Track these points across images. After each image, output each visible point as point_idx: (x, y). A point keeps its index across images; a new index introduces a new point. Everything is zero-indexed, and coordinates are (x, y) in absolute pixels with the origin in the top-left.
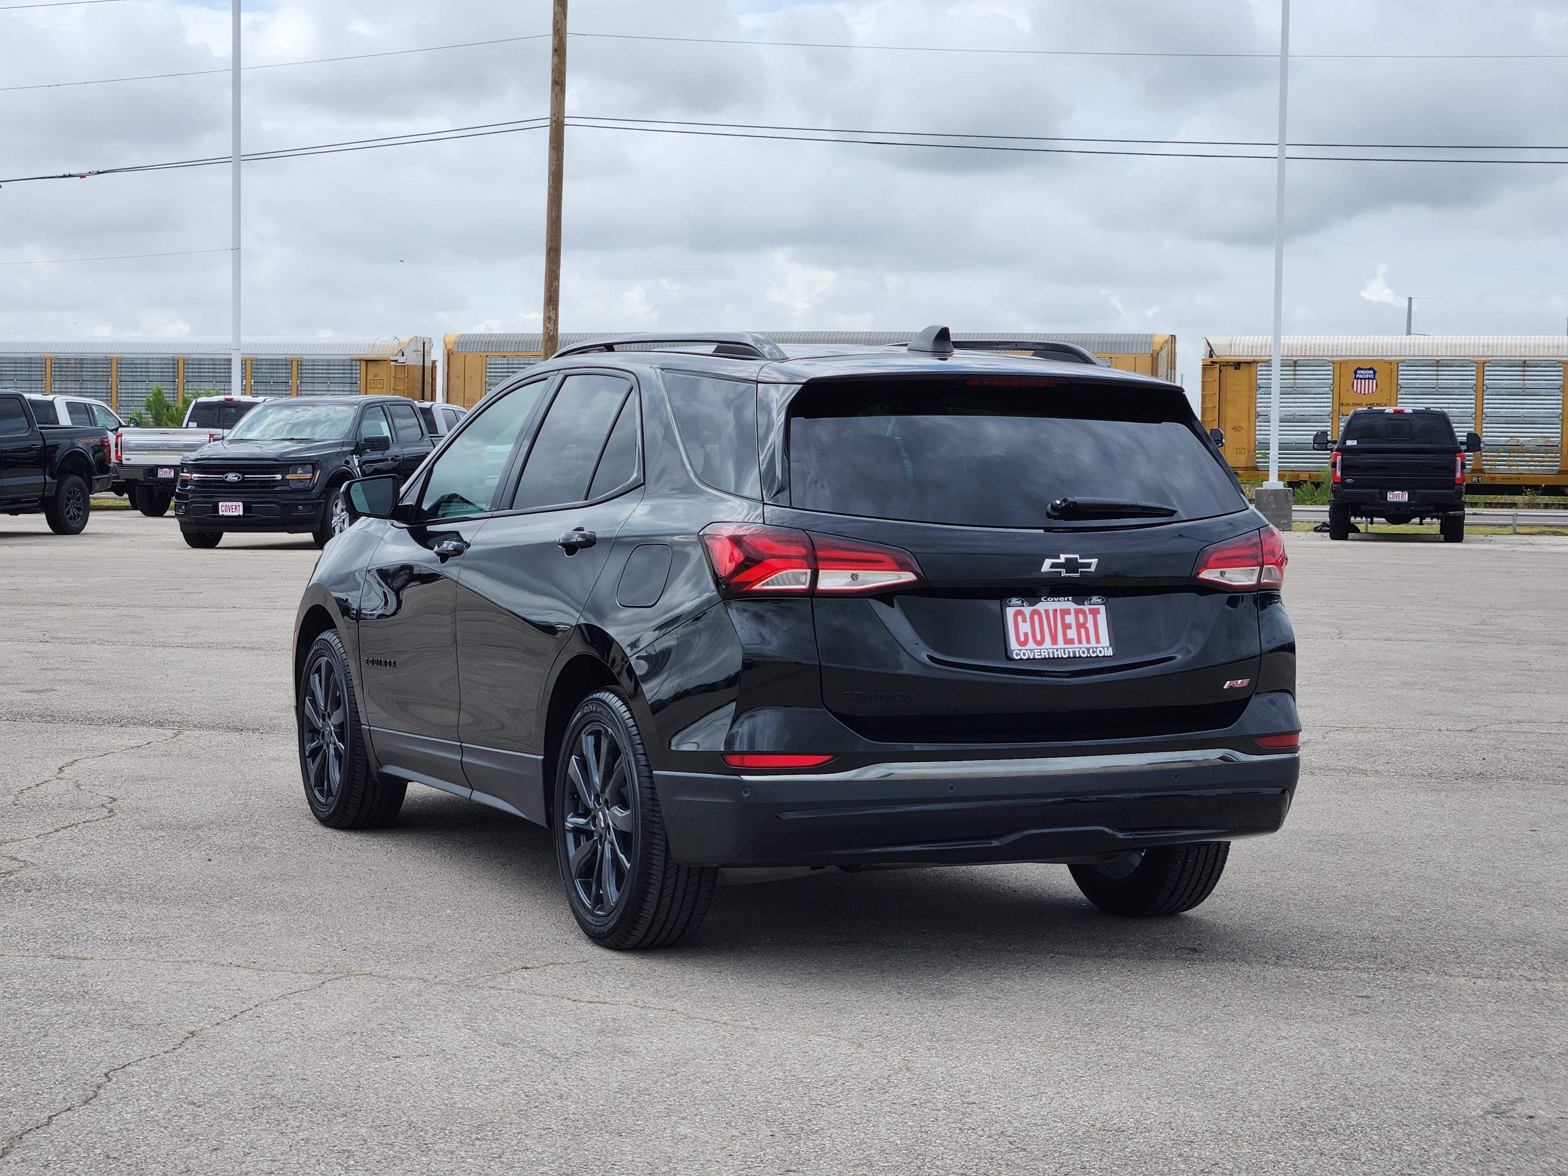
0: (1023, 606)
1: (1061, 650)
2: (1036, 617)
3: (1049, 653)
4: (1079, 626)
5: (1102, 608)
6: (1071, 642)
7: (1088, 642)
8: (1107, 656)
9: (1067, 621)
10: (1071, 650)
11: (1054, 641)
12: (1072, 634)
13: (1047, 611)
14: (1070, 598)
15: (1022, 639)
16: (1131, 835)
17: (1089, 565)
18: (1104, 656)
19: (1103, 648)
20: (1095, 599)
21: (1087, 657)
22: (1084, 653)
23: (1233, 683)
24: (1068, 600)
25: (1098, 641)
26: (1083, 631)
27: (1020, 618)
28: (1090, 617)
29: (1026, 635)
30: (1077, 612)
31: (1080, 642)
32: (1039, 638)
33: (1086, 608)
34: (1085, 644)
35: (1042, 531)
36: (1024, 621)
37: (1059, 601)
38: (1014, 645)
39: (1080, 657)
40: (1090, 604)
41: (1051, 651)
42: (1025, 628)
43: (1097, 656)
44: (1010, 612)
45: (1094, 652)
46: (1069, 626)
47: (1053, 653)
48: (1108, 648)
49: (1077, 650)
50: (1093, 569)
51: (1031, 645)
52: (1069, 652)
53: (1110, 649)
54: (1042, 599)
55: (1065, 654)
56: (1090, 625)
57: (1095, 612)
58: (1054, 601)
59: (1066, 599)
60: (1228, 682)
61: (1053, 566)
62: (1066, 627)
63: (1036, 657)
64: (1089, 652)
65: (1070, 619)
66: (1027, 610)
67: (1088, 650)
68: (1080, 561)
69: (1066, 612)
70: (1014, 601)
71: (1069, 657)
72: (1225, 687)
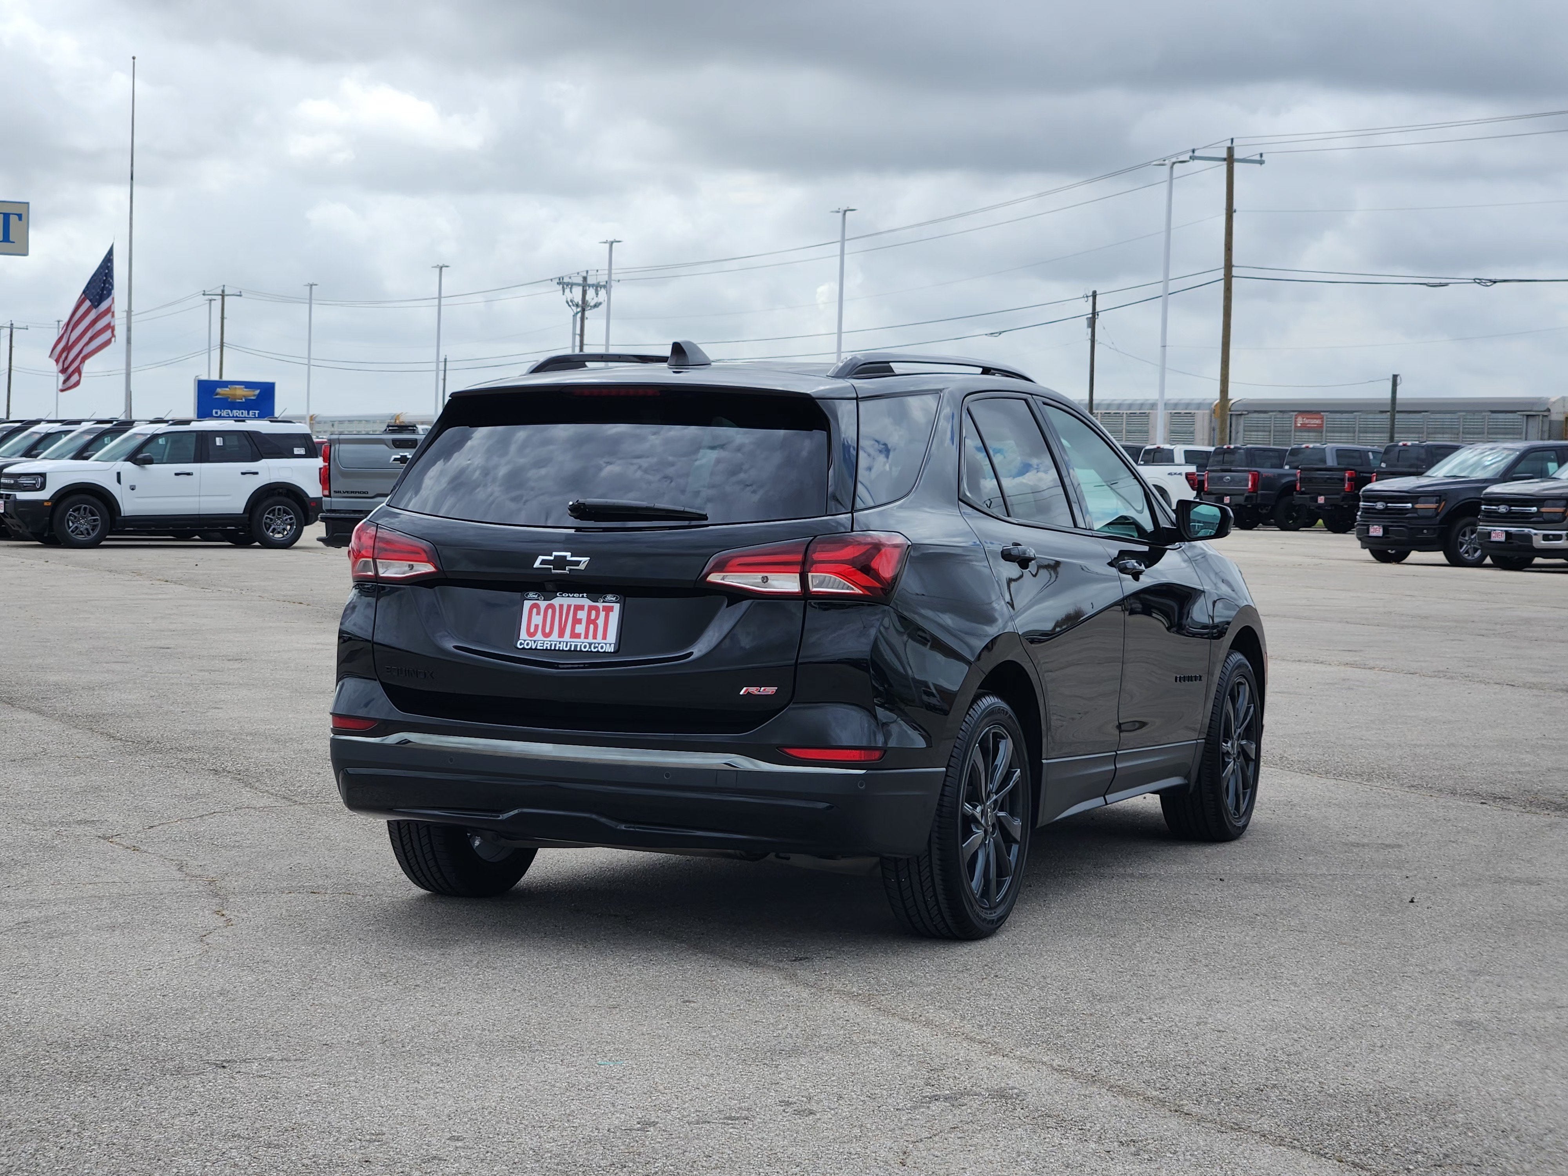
0: (538, 600)
1: (566, 642)
2: (550, 611)
3: (551, 645)
4: (589, 621)
5: (617, 607)
6: (578, 636)
7: (595, 637)
8: (608, 652)
9: (578, 617)
10: (573, 644)
11: (561, 634)
12: (580, 629)
13: (561, 606)
14: (585, 595)
15: (532, 630)
17: (579, 563)
18: (604, 652)
19: (606, 644)
20: (609, 597)
21: (587, 651)
22: (585, 647)
23: (753, 690)
24: (583, 597)
25: (604, 637)
26: (592, 626)
27: (535, 610)
28: (602, 614)
29: (537, 626)
30: (591, 608)
31: (586, 637)
32: (547, 630)
33: (600, 605)
34: (590, 640)
35: (572, 531)
36: (538, 613)
37: (573, 597)
38: (523, 635)
39: (581, 651)
40: (604, 602)
41: (553, 643)
42: (537, 620)
43: (598, 652)
44: (527, 604)
45: (595, 648)
46: (579, 621)
47: (555, 645)
48: (610, 644)
49: (579, 644)
50: (584, 567)
51: (539, 636)
52: (571, 645)
53: (613, 645)
54: (558, 594)
55: (566, 647)
56: (601, 622)
57: (608, 610)
58: (569, 596)
59: (581, 595)
60: (745, 689)
61: (543, 562)
62: (577, 621)
63: (538, 648)
64: (590, 647)
65: (582, 615)
66: (543, 604)
67: (590, 644)
68: (569, 559)
69: (581, 608)
70: (531, 595)
71: (570, 650)
72: (741, 693)
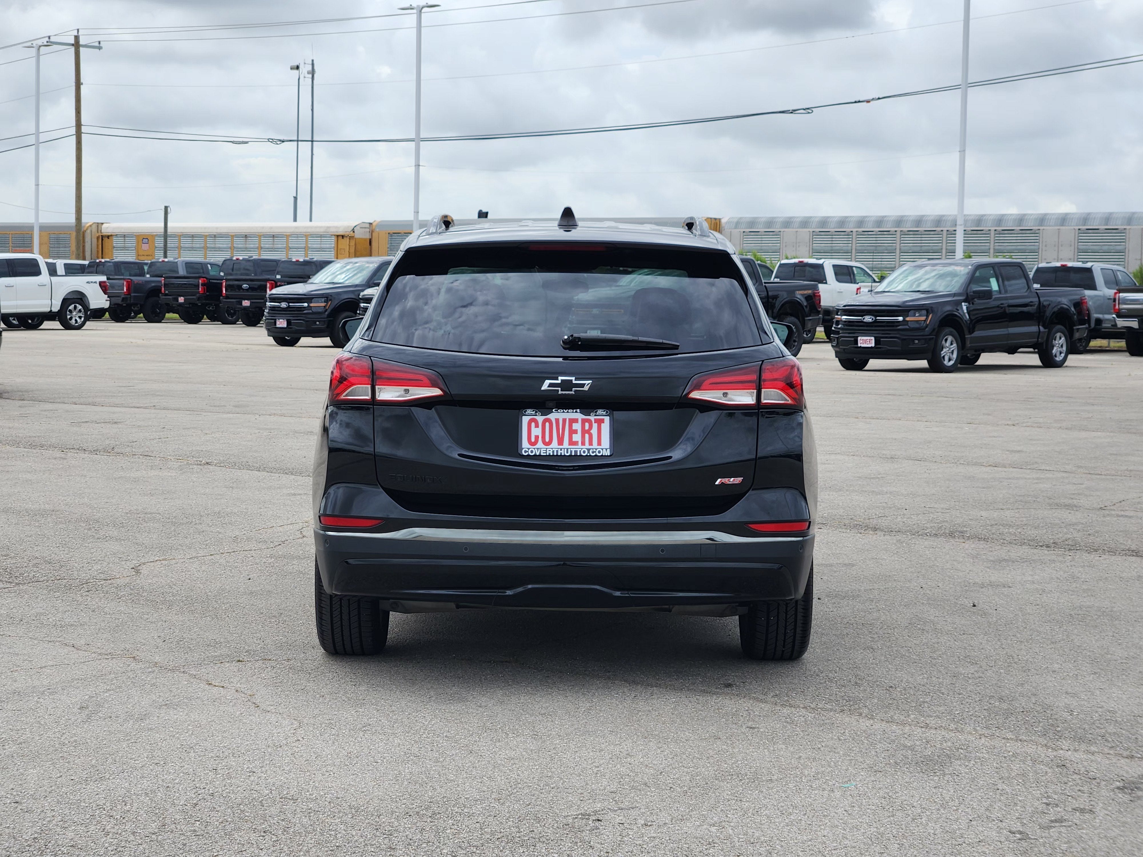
0: (536, 415)
1: (565, 449)
2: (547, 424)
3: (553, 452)
4: (584, 432)
5: (607, 419)
6: (576, 443)
7: (591, 443)
8: (605, 456)
9: (574, 428)
10: (573, 450)
11: (560, 442)
12: (577, 437)
13: (557, 420)
14: (578, 410)
15: (533, 440)
16: (628, 594)
17: (583, 385)
18: (602, 456)
19: (602, 449)
20: (600, 412)
21: (587, 455)
22: (584, 452)
23: (726, 480)
24: (576, 412)
25: (599, 443)
26: (587, 436)
27: (533, 424)
28: (595, 426)
29: (537, 437)
30: (584, 421)
31: (583, 443)
32: (547, 440)
33: (592, 418)
34: (587, 446)
35: (561, 359)
36: (537, 426)
37: (568, 412)
38: (525, 444)
39: (581, 455)
40: (595, 415)
41: (555, 450)
42: (536, 432)
43: (596, 456)
44: (525, 420)
45: (593, 452)
46: (576, 432)
47: (557, 451)
48: (606, 449)
49: (578, 450)
50: (586, 388)
51: (540, 444)
52: (571, 452)
53: (608, 450)
54: (554, 410)
55: (567, 453)
56: (594, 431)
57: (600, 422)
58: (564, 412)
59: (574, 411)
60: (719, 480)
61: (551, 385)
62: (572, 432)
63: (542, 454)
64: (589, 452)
65: (577, 426)
66: (540, 419)
67: (589, 450)
68: (574, 382)
69: (576, 421)
70: (529, 411)
71: (571, 456)
72: (717, 483)
